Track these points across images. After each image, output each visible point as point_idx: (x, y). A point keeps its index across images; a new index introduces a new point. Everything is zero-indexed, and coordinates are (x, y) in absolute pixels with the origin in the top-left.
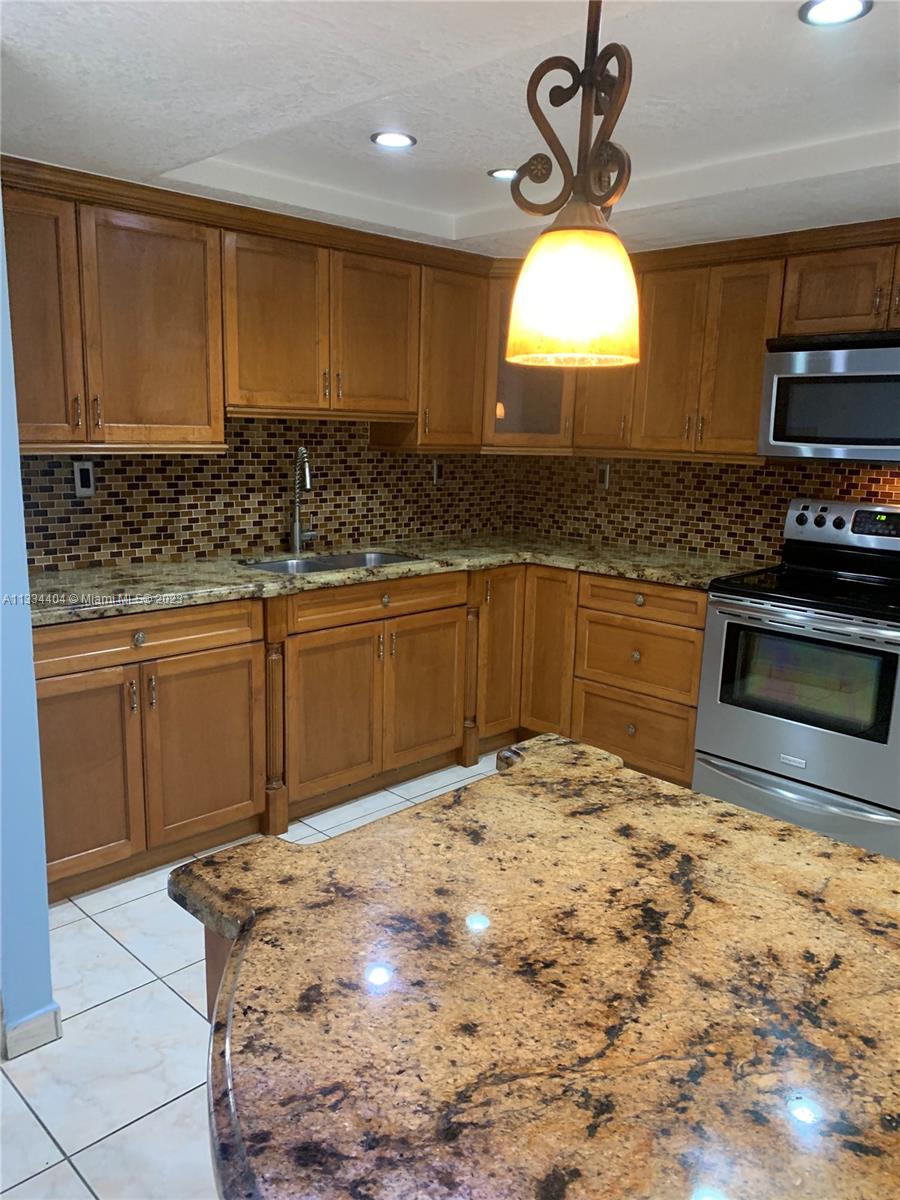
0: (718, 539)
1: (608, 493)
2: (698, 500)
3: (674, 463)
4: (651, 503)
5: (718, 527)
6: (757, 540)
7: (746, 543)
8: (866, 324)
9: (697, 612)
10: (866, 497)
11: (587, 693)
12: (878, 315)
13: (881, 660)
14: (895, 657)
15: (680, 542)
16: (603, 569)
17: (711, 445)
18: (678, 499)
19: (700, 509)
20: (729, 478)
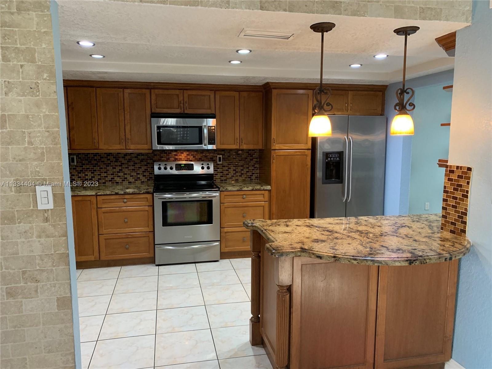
0: (126, 178)
1: (76, 166)
2: (117, 166)
3: (105, 153)
4: (97, 168)
5: (126, 174)
6: (140, 176)
7: (137, 178)
8: (178, 111)
9: (147, 201)
10: (176, 160)
11: (105, 239)
12: (181, 109)
13: (208, 202)
14: (212, 200)
15: (112, 181)
16: (108, 192)
17: (132, 147)
18: (109, 166)
19: (118, 169)
20: (128, 157)
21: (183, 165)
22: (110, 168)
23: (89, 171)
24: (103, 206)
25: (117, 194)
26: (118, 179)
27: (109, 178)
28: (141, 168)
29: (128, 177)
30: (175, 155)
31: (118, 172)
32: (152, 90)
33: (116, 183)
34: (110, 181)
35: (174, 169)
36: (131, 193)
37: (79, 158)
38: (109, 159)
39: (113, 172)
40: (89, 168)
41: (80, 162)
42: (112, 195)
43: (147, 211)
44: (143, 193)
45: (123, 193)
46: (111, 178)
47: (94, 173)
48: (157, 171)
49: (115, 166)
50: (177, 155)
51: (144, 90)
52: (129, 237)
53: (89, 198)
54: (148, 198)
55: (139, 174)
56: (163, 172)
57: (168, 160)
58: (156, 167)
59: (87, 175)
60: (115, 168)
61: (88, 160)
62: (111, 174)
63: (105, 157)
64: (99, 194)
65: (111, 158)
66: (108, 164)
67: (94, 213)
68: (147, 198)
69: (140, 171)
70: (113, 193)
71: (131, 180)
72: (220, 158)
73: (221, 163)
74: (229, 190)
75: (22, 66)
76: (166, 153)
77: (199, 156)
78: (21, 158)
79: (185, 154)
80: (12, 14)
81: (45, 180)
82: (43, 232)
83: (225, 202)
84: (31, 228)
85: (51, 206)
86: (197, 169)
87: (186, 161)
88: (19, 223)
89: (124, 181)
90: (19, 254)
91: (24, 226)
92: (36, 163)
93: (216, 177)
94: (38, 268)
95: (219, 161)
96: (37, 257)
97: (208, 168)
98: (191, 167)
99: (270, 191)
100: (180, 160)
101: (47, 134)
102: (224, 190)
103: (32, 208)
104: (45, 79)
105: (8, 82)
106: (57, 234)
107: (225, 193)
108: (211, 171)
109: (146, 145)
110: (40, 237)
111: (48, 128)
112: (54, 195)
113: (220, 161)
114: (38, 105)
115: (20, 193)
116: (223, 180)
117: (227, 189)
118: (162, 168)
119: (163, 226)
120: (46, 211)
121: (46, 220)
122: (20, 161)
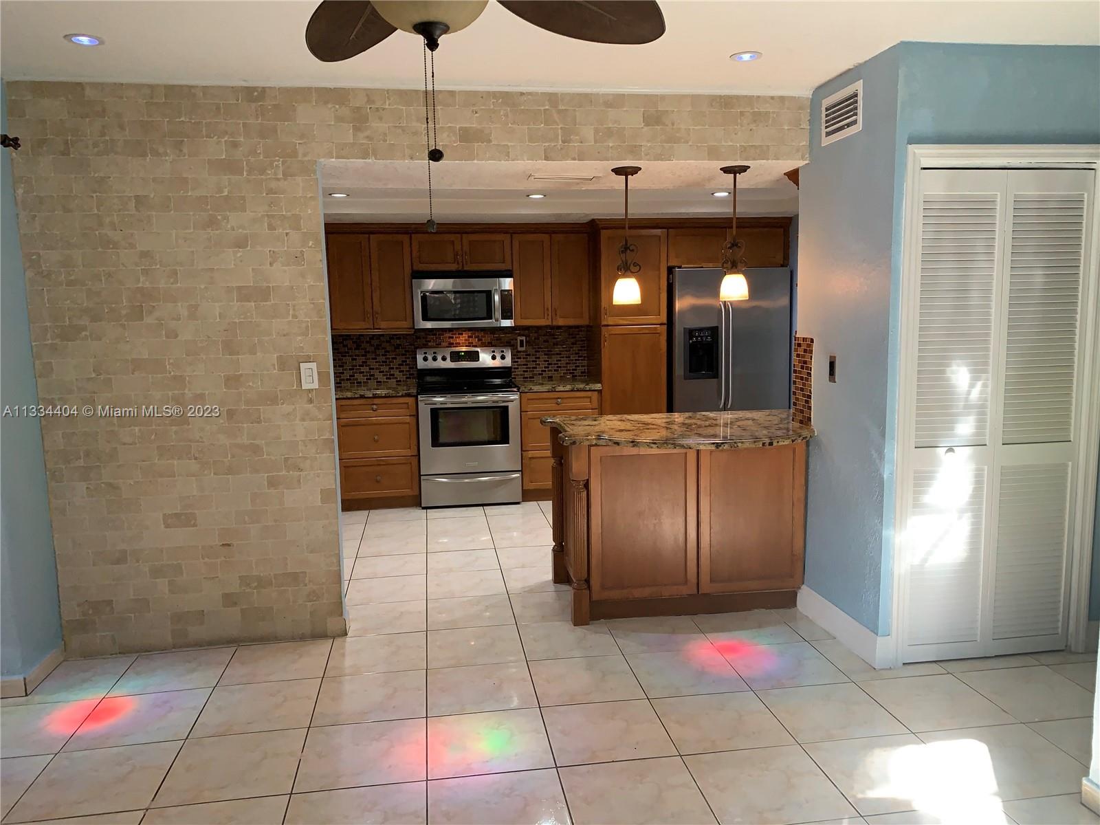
0: (373, 375)
5: (373, 369)
6: (397, 373)
7: (391, 375)
8: (453, 267)
9: (408, 408)
10: (451, 345)
12: (458, 263)
13: (501, 409)
17: (383, 325)
18: (345, 356)
19: (360, 360)
21: (463, 354)
24: (342, 416)
25: (362, 397)
26: (361, 378)
29: (376, 373)
30: (450, 337)
31: (360, 366)
32: (414, 236)
35: (449, 359)
36: (384, 395)
39: (353, 366)
43: (408, 423)
45: (371, 396)
48: (421, 364)
50: (452, 337)
51: (400, 237)
52: (382, 463)
55: (393, 368)
56: (431, 364)
57: (438, 345)
58: (420, 358)
62: (350, 369)
68: (408, 403)
69: (395, 364)
70: (356, 396)
72: (522, 342)
73: (523, 349)
74: (535, 391)
75: (287, 234)
77: (487, 339)
78: (285, 332)
79: (465, 336)
80: (278, 180)
81: (309, 357)
82: (308, 415)
83: (528, 410)
84: (295, 408)
85: (316, 385)
86: (486, 359)
87: (466, 346)
88: (283, 404)
90: (280, 439)
91: (287, 408)
92: (300, 338)
93: (515, 372)
94: (300, 455)
95: (521, 347)
96: (300, 442)
97: (503, 358)
98: (474, 356)
99: (600, 392)
100: (458, 345)
101: (312, 306)
102: (526, 391)
103: (295, 387)
104: (311, 247)
105: (274, 252)
107: (530, 395)
108: (508, 362)
109: (404, 322)
110: (303, 420)
111: (312, 300)
112: (319, 373)
113: (522, 345)
114: (303, 275)
115: (283, 370)
116: (527, 378)
117: (531, 389)
118: (430, 358)
119: (432, 447)
120: (310, 391)
121: (311, 401)
122: (284, 336)
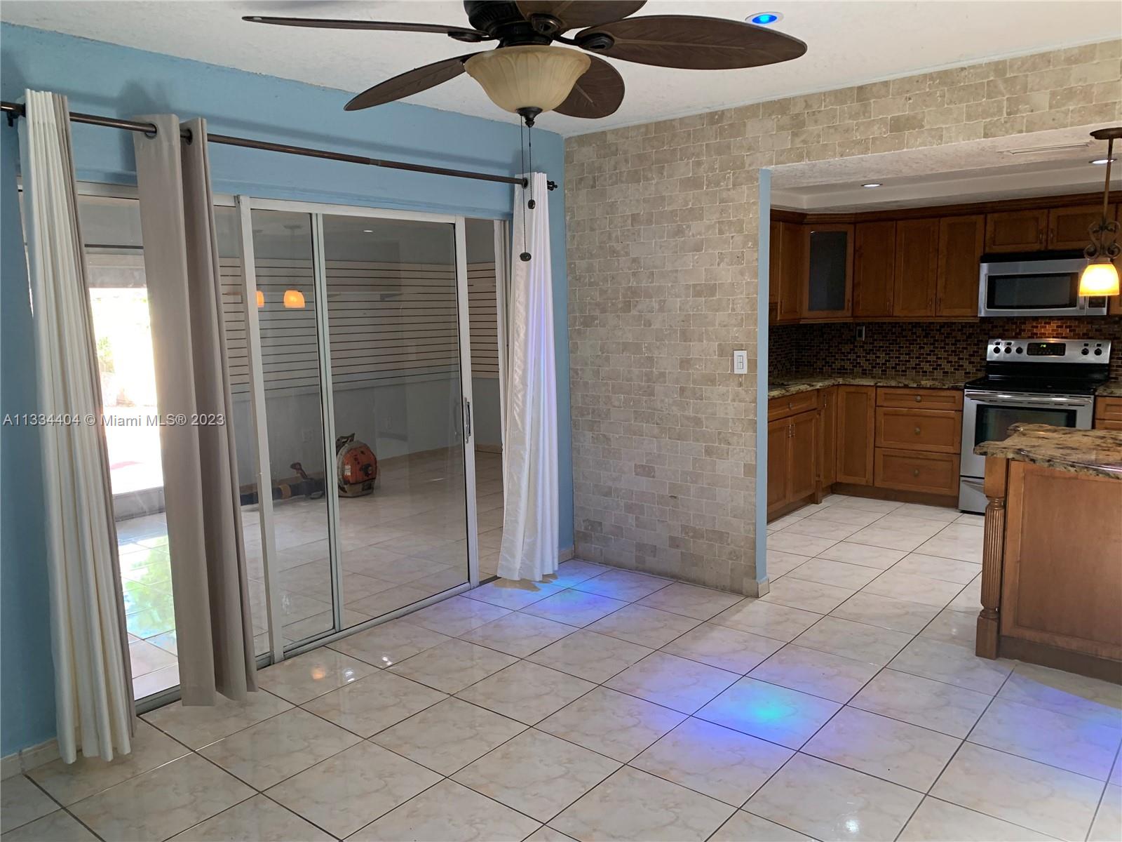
0: (941, 365)
1: (864, 343)
2: (927, 344)
3: (909, 323)
4: (895, 347)
5: (940, 358)
6: (966, 364)
7: (959, 366)
8: (1036, 247)
9: (954, 402)
10: (1033, 336)
11: (884, 455)
12: (1041, 243)
13: (1066, 413)
14: (1075, 412)
15: (915, 368)
16: (893, 383)
17: (946, 312)
18: (913, 344)
19: (927, 349)
20: (945, 330)
21: (1045, 346)
22: (915, 348)
23: (883, 351)
24: (885, 404)
25: (906, 386)
26: (927, 367)
27: (913, 363)
28: (966, 348)
29: (944, 363)
30: (1033, 327)
31: (927, 354)
32: (989, 216)
33: (923, 372)
34: (913, 368)
35: (1025, 351)
36: (929, 386)
37: (869, 330)
38: (915, 333)
39: (919, 354)
40: (882, 347)
41: (870, 337)
42: (899, 387)
43: (953, 418)
44: (948, 389)
45: (915, 386)
46: (916, 365)
47: (889, 354)
48: (991, 355)
49: (924, 344)
50: (1037, 327)
51: (974, 217)
52: (921, 457)
53: (864, 390)
54: (957, 398)
55: (962, 359)
56: (1004, 357)
57: (1016, 336)
58: (991, 347)
59: (879, 357)
60: (924, 348)
61: (882, 333)
63: (910, 330)
64: (879, 384)
65: (919, 331)
66: (914, 340)
67: (870, 413)
68: (954, 397)
69: (965, 355)
70: (900, 385)
71: (948, 367)
74: (1117, 395)
75: (732, 237)
76: (1016, 323)
77: (1083, 329)
78: (725, 323)
79: (1054, 325)
80: (729, 190)
81: (742, 345)
82: (737, 396)
83: (1105, 418)
84: (728, 391)
85: (745, 371)
86: (1074, 354)
87: (1054, 337)
88: (719, 385)
89: (936, 369)
90: (716, 415)
91: (722, 389)
92: (735, 329)
93: (1116, 370)
94: (730, 431)
96: (730, 420)
97: (1098, 353)
98: (1059, 349)
100: (1043, 335)
101: (747, 300)
102: (1105, 394)
103: (729, 372)
104: (749, 248)
105: (721, 253)
106: (748, 399)
107: (1109, 400)
108: (1105, 358)
109: (970, 310)
110: (734, 400)
112: (749, 360)
114: (742, 274)
115: (722, 356)
117: (1112, 393)
119: (976, 442)
120: (741, 375)
121: (740, 385)
122: (724, 326)
